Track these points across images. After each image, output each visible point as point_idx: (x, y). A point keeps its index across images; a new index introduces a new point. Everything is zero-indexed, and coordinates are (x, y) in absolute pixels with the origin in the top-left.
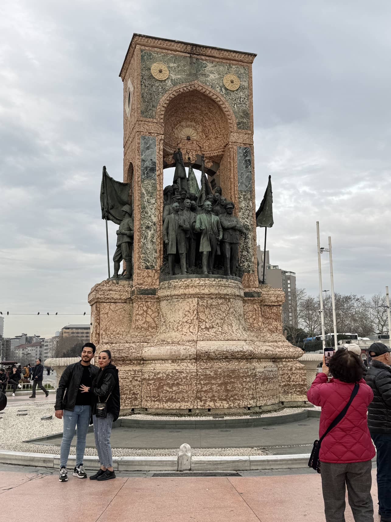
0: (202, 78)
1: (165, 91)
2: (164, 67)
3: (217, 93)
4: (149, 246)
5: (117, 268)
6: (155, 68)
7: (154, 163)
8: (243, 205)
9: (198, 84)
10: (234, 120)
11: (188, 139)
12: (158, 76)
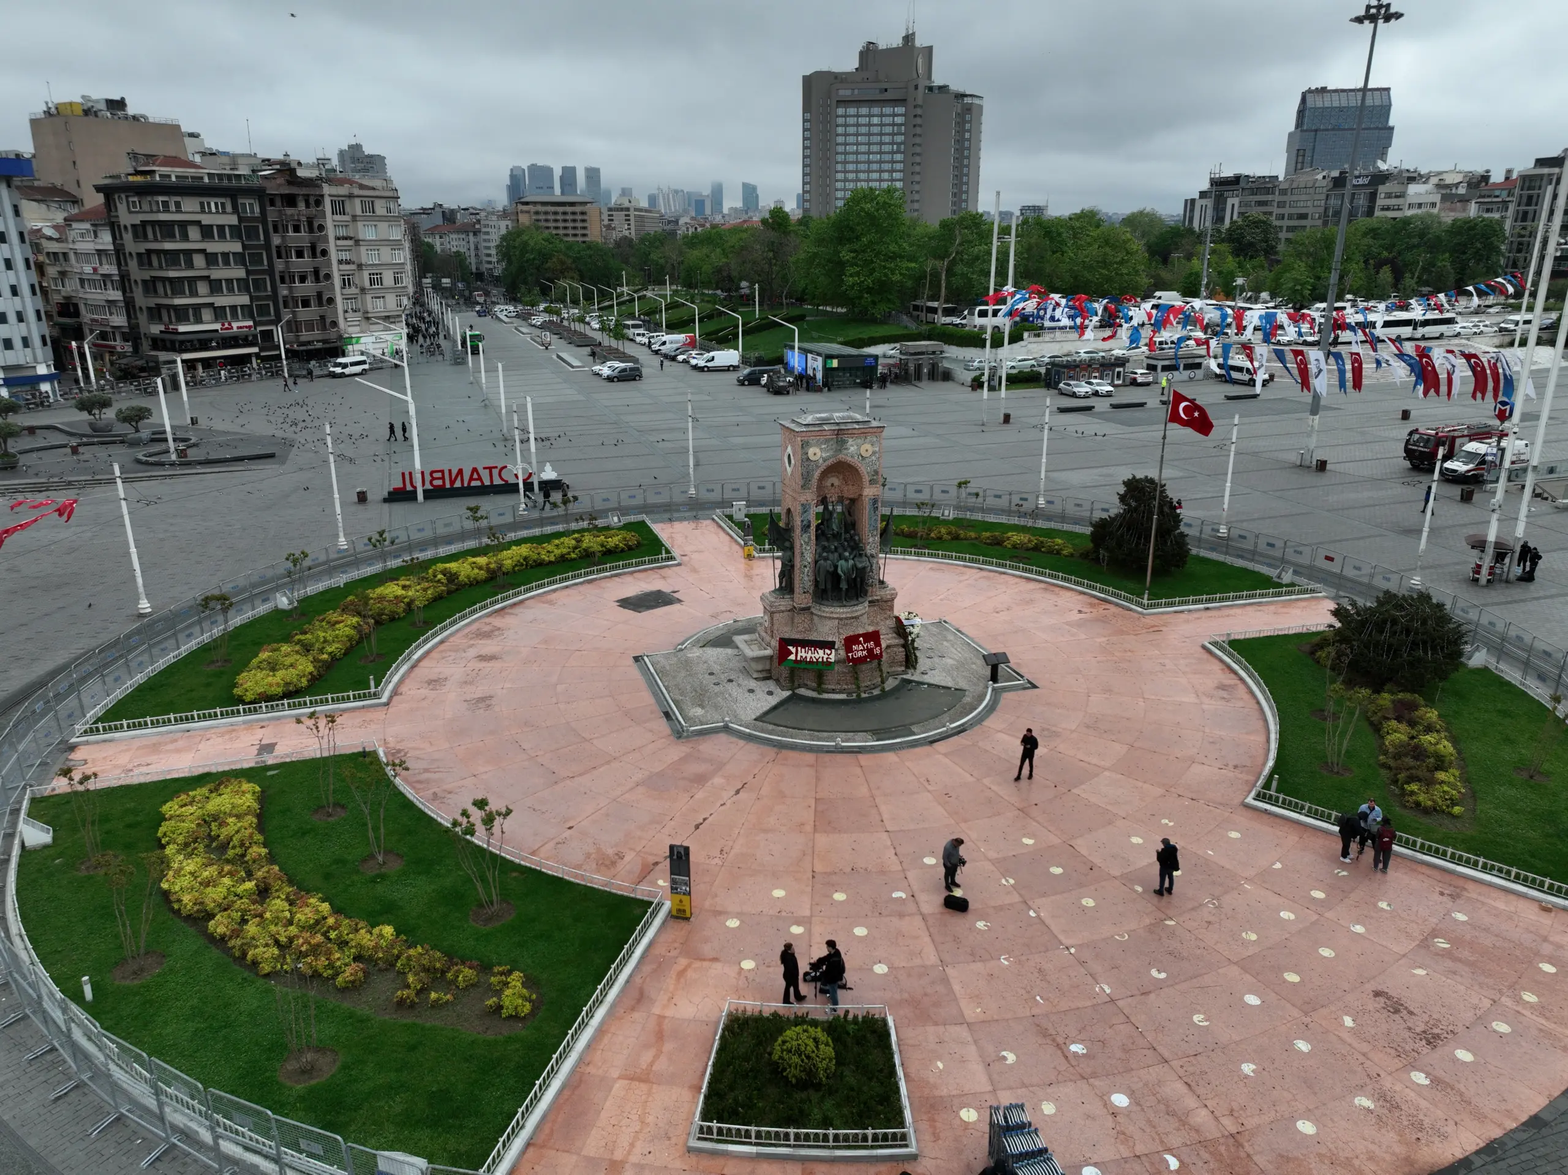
0: (845, 452)
1: (817, 467)
2: (817, 451)
3: (855, 461)
4: (806, 578)
5: (781, 583)
6: (811, 451)
7: (809, 522)
8: (871, 540)
9: (841, 457)
10: (866, 479)
11: (832, 485)
12: (812, 458)
